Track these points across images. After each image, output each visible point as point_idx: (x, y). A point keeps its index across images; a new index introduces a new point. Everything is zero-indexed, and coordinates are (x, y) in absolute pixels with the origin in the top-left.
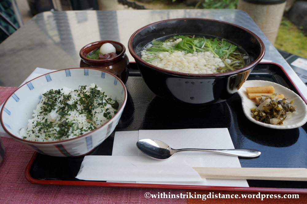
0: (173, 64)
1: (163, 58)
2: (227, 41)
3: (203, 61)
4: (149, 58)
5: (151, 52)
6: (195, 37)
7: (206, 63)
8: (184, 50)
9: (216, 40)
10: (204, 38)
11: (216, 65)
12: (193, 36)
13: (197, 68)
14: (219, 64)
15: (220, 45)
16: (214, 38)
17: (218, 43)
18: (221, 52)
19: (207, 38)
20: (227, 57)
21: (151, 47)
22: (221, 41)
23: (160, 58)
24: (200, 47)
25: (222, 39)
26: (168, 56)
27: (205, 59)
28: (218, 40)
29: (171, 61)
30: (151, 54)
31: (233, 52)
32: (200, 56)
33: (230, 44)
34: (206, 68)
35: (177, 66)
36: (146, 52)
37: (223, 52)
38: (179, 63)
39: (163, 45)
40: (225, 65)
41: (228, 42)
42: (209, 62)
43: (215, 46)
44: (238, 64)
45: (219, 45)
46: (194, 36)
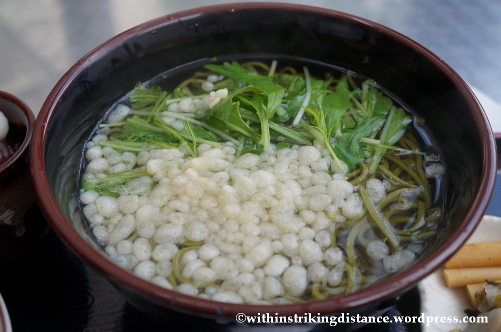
0: (191, 207)
1: (159, 175)
2: (379, 91)
3: (292, 192)
4: (111, 170)
5: (122, 145)
6: (278, 70)
7: (300, 202)
8: (235, 135)
9: (342, 85)
10: (304, 78)
11: (333, 209)
12: (270, 65)
13: (270, 221)
14: (343, 204)
15: (355, 107)
16: (338, 75)
17: (351, 101)
18: (356, 147)
19: (318, 74)
20: (373, 169)
21: (125, 119)
22: (361, 88)
23: (152, 176)
24: (289, 123)
25: (365, 80)
26: (175, 171)
27: (299, 179)
28: (353, 84)
29: (185, 193)
30: (122, 152)
31: (397, 144)
32: (283, 168)
33: (388, 104)
34: (296, 225)
35: (204, 215)
36: (102, 147)
37: (363, 145)
38: (209, 203)
39: (165, 113)
40: (364, 206)
41: (384, 95)
42: (311, 196)
43: (338, 114)
44: (406, 206)
45: (353, 111)
46: (274, 65)
